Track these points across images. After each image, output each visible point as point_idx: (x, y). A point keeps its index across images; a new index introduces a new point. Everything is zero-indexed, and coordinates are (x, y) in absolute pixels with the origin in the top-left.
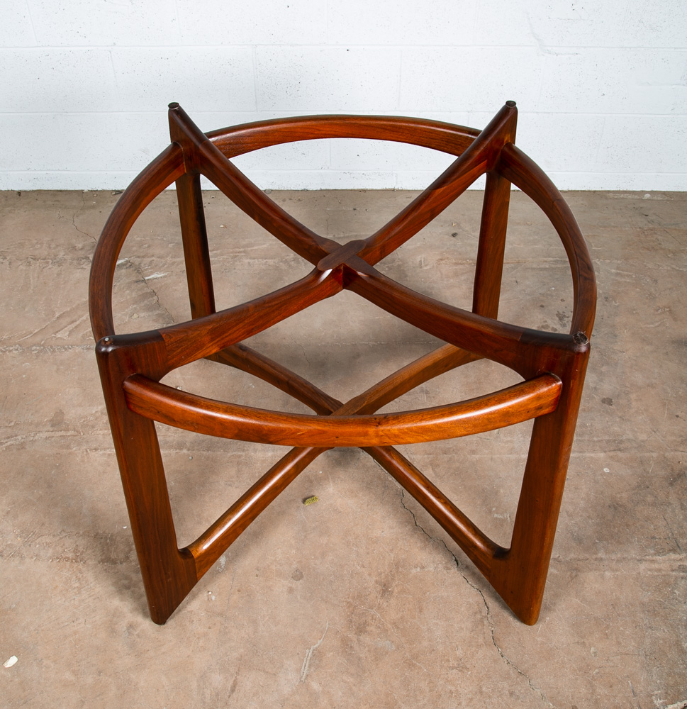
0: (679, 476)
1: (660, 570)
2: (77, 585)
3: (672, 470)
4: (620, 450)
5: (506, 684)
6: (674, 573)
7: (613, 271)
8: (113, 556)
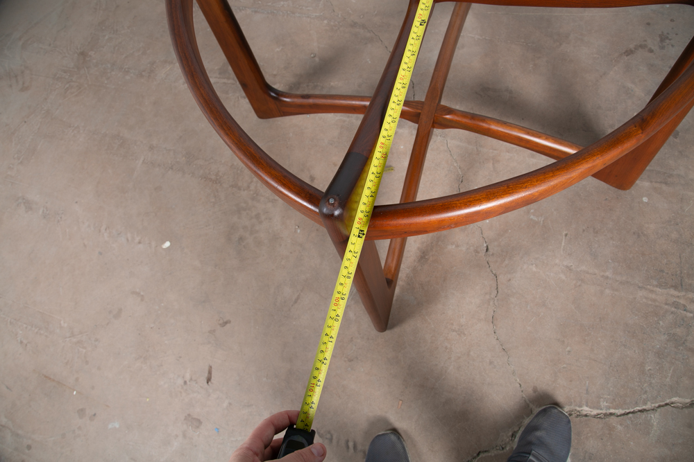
1: (654, 300)
2: (213, 200)
4: (666, 183)
5: (489, 355)
6: (666, 307)
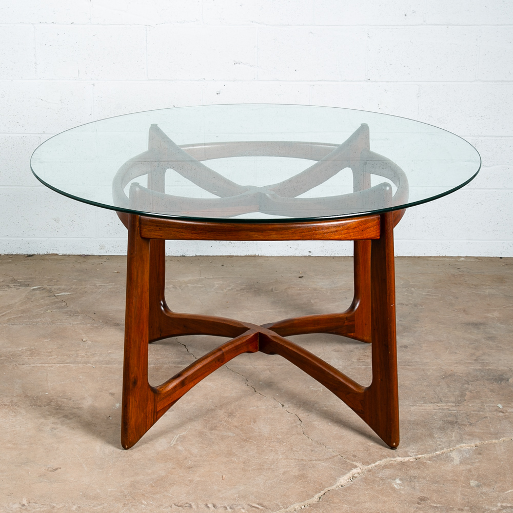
0: (450, 375)
1: (425, 409)
2: (13, 414)
3: (446, 373)
4: (408, 365)
5: (309, 447)
6: (435, 411)
7: (424, 293)
8: (39, 403)
